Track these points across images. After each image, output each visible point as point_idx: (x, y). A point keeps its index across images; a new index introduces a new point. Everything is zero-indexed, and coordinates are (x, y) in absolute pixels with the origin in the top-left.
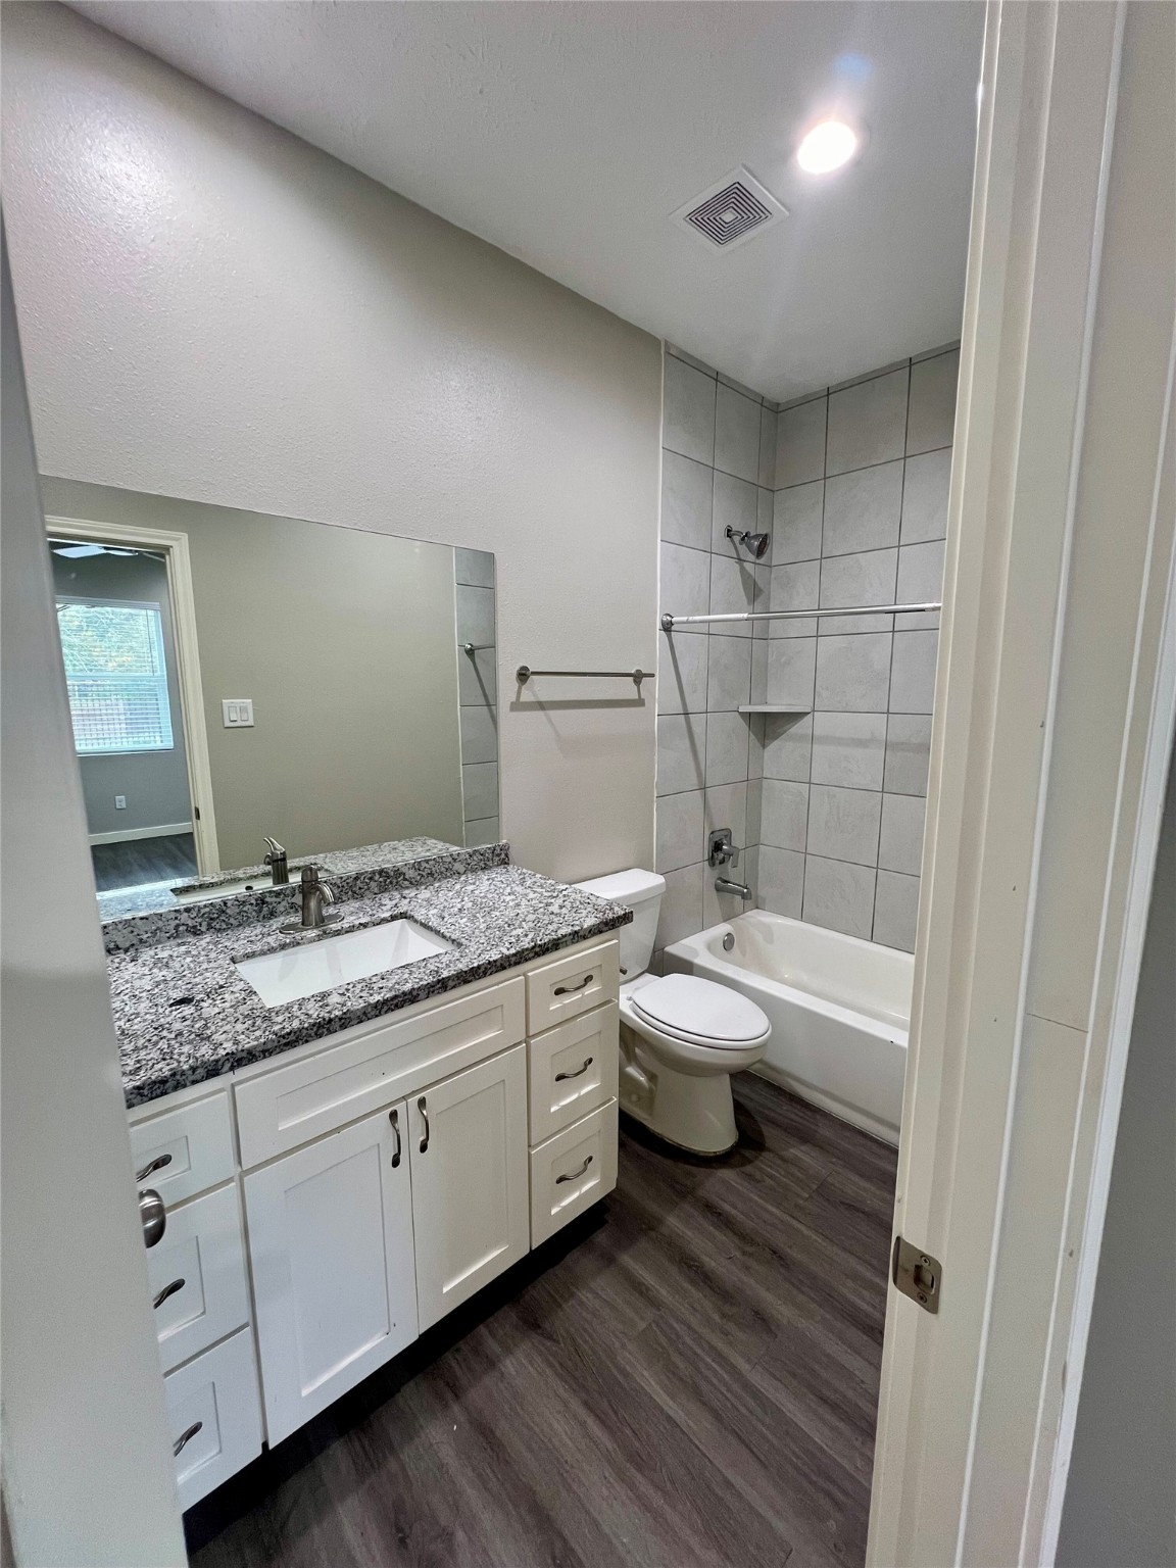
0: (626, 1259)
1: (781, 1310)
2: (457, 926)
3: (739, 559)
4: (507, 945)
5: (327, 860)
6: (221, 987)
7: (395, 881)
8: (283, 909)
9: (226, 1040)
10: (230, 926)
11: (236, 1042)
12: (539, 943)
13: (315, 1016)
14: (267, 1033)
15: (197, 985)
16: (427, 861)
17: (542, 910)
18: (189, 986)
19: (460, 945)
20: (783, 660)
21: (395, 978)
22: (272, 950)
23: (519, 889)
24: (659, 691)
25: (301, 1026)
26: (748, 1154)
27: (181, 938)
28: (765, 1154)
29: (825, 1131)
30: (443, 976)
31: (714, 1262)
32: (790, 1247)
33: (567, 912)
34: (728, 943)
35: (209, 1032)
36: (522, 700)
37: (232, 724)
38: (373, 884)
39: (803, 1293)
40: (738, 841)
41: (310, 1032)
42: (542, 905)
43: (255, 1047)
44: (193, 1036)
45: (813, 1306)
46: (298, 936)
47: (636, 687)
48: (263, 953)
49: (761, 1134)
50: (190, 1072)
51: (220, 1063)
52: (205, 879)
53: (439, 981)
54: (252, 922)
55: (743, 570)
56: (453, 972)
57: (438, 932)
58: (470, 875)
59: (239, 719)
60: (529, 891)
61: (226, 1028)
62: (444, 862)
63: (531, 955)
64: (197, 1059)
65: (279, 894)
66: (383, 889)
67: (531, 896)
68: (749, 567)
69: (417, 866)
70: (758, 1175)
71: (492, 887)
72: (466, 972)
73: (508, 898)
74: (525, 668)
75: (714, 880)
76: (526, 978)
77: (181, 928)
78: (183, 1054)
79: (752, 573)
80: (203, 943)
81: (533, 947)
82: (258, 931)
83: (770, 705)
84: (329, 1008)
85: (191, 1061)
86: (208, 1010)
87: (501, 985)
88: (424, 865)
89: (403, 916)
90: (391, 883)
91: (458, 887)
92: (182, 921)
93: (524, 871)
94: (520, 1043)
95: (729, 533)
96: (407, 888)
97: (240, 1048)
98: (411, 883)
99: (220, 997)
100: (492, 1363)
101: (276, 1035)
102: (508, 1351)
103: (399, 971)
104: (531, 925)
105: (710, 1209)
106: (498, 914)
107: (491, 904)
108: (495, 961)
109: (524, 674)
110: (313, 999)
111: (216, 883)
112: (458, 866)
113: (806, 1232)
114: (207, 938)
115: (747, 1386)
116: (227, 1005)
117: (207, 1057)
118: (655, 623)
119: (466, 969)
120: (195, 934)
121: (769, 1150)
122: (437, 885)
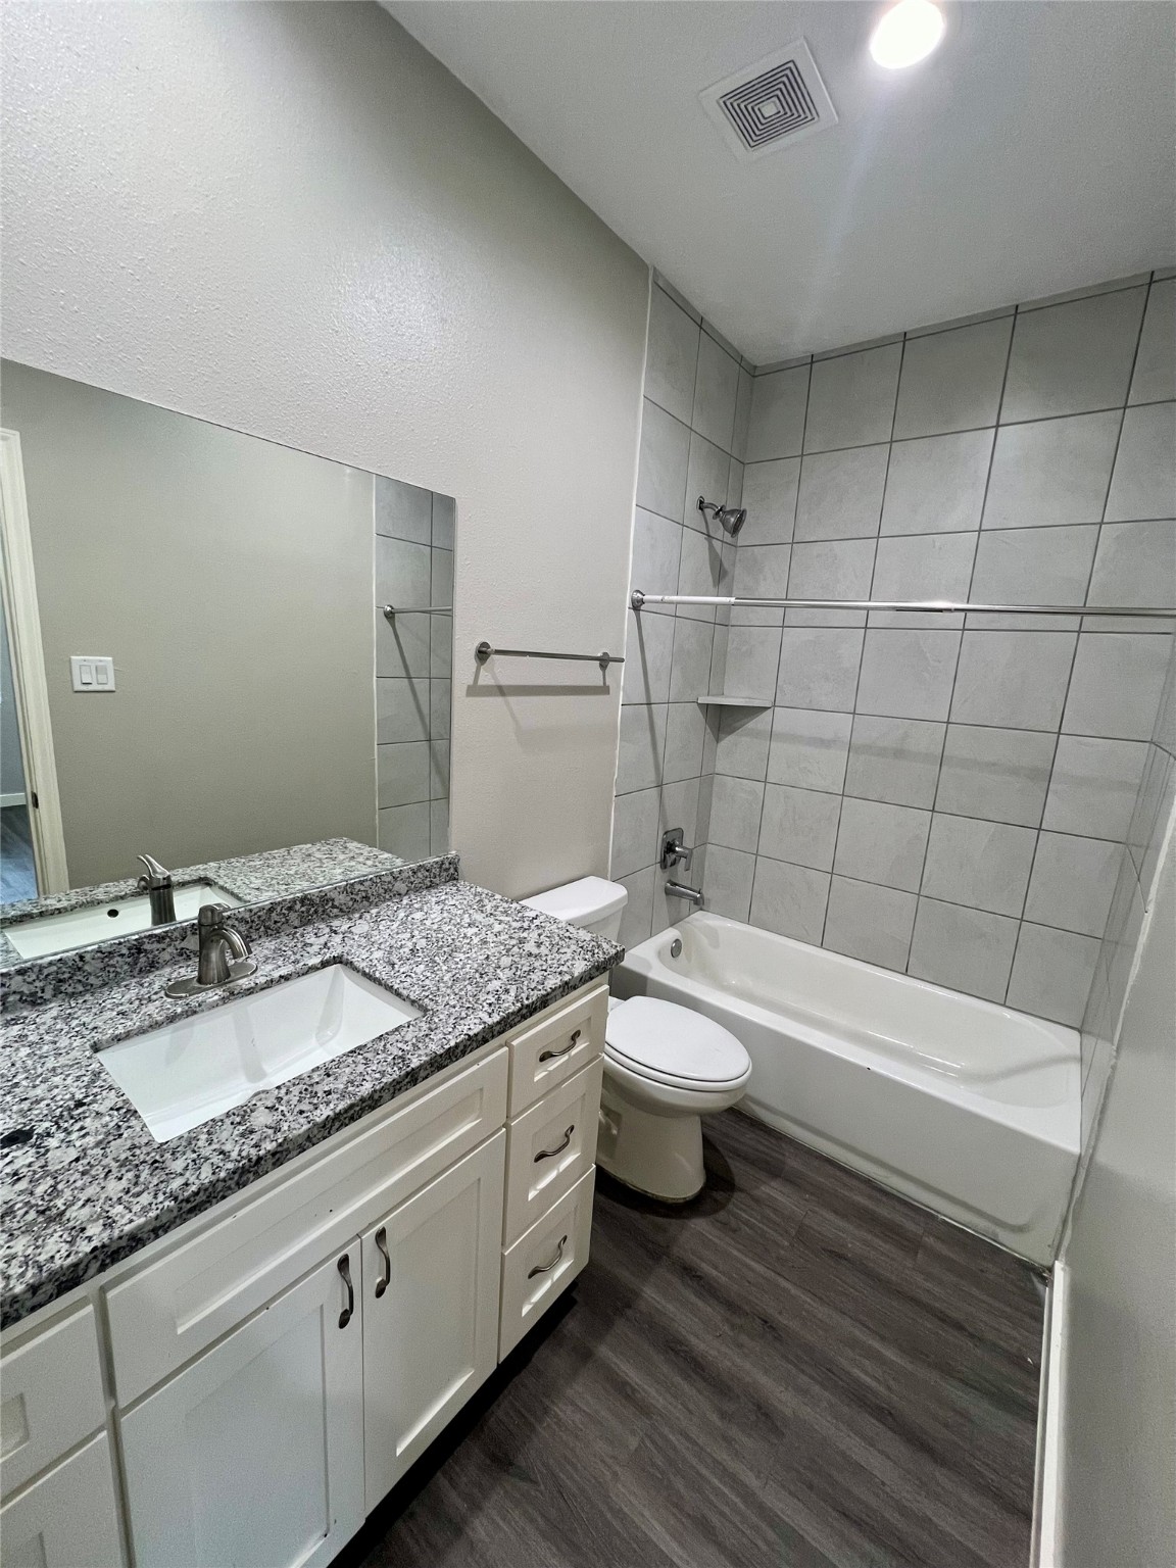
0: (604, 1351)
1: (785, 1400)
2: (415, 977)
3: (709, 536)
4: (486, 1008)
5: (222, 872)
6: (80, 1104)
7: (321, 909)
8: (168, 957)
9: (92, 1220)
10: (89, 988)
11: (109, 1223)
12: (526, 1002)
13: (234, 1155)
14: (161, 1197)
15: (38, 1102)
16: (361, 883)
17: (516, 949)
18: (25, 1105)
19: (425, 1010)
20: (744, 649)
21: (345, 1073)
22: (156, 1026)
23: (479, 917)
24: (623, 678)
25: (214, 1178)
26: (719, 1196)
27: (11, 1012)
28: (737, 1195)
29: (794, 1163)
30: (412, 1066)
31: (704, 1344)
32: (780, 1313)
33: (547, 952)
34: (676, 949)
35: (60, 1203)
36: (481, 682)
37: (85, 688)
38: (293, 916)
39: (803, 1371)
40: (689, 841)
41: (229, 1183)
42: (514, 942)
43: (140, 1228)
44: (32, 1215)
45: (817, 1388)
46: (194, 1000)
47: (601, 672)
48: (142, 1031)
49: (728, 1170)
50: (29, 1295)
51: (82, 1266)
52: (48, 902)
53: (408, 1074)
54: (123, 979)
55: (711, 547)
56: (424, 1058)
57: (389, 988)
58: (413, 897)
59: (94, 682)
60: (492, 920)
61: (90, 1192)
62: (382, 882)
63: (516, 1020)
64: (40, 1268)
65: (164, 938)
66: (306, 921)
67: (497, 928)
68: (717, 545)
69: (349, 889)
70: (733, 1222)
71: (445, 914)
72: (441, 1055)
73: (470, 931)
74: (485, 645)
75: (663, 883)
76: (511, 1048)
77: (11, 999)
78: (14, 1257)
79: (719, 551)
80: (47, 1018)
81: (520, 1010)
82: (132, 994)
83: (727, 697)
84: (255, 1137)
85: (29, 1274)
86: (59, 1154)
87: (482, 1063)
88: (358, 887)
89: (337, 960)
90: (316, 912)
91: (402, 914)
92: (13, 988)
93: (479, 889)
94: (499, 1129)
95: (702, 506)
96: (336, 916)
97: (116, 1233)
98: (341, 910)
99: (77, 1126)
100: (458, 1529)
101: (176, 1199)
102: (476, 1507)
103: (350, 1060)
104: (509, 973)
105: (689, 1273)
106: (462, 956)
107: (450, 941)
108: (476, 1035)
109: (485, 653)
110: (228, 1122)
111: (65, 909)
112: (400, 886)
113: (794, 1291)
114: (54, 1009)
115: (762, 1510)
116: (90, 1140)
117: (58, 1262)
118: (625, 602)
119: (442, 1051)
120: (34, 1004)
121: (742, 1190)
122: (374, 911)
